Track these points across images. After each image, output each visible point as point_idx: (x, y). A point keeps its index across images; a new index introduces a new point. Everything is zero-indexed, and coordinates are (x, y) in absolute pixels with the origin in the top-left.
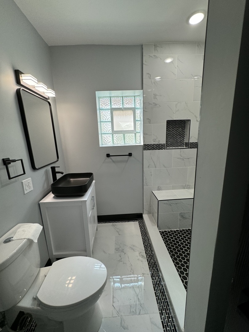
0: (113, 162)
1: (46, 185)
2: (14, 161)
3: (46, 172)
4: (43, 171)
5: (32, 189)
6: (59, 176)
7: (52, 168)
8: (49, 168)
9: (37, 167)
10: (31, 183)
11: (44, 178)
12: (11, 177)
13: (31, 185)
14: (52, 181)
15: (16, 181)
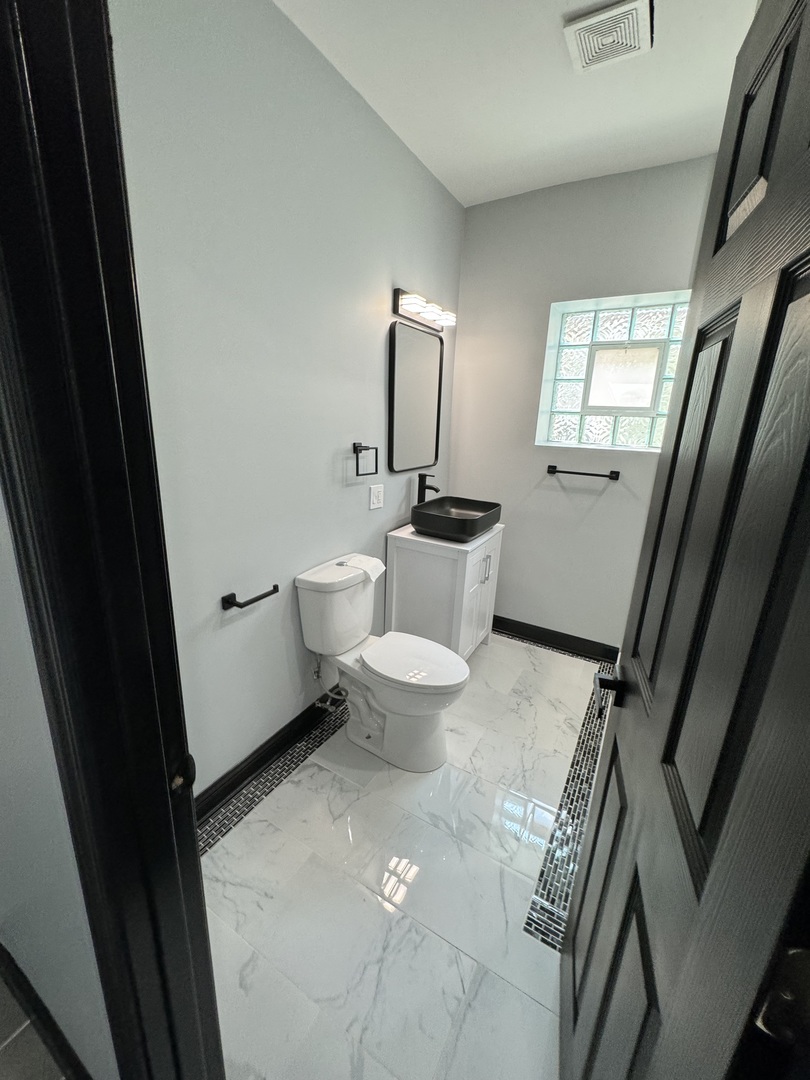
0: (563, 488)
1: (403, 506)
2: (367, 448)
3: (410, 482)
4: (404, 477)
5: (381, 505)
6: (430, 496)
7: (420, 476)
8: (415, 476)
9: (396, 468)
10: (382, 493)
11: (404, 491)
12: (360, 473)
13: (381, 498)
14: (415, 502)
15: (362, 483)
